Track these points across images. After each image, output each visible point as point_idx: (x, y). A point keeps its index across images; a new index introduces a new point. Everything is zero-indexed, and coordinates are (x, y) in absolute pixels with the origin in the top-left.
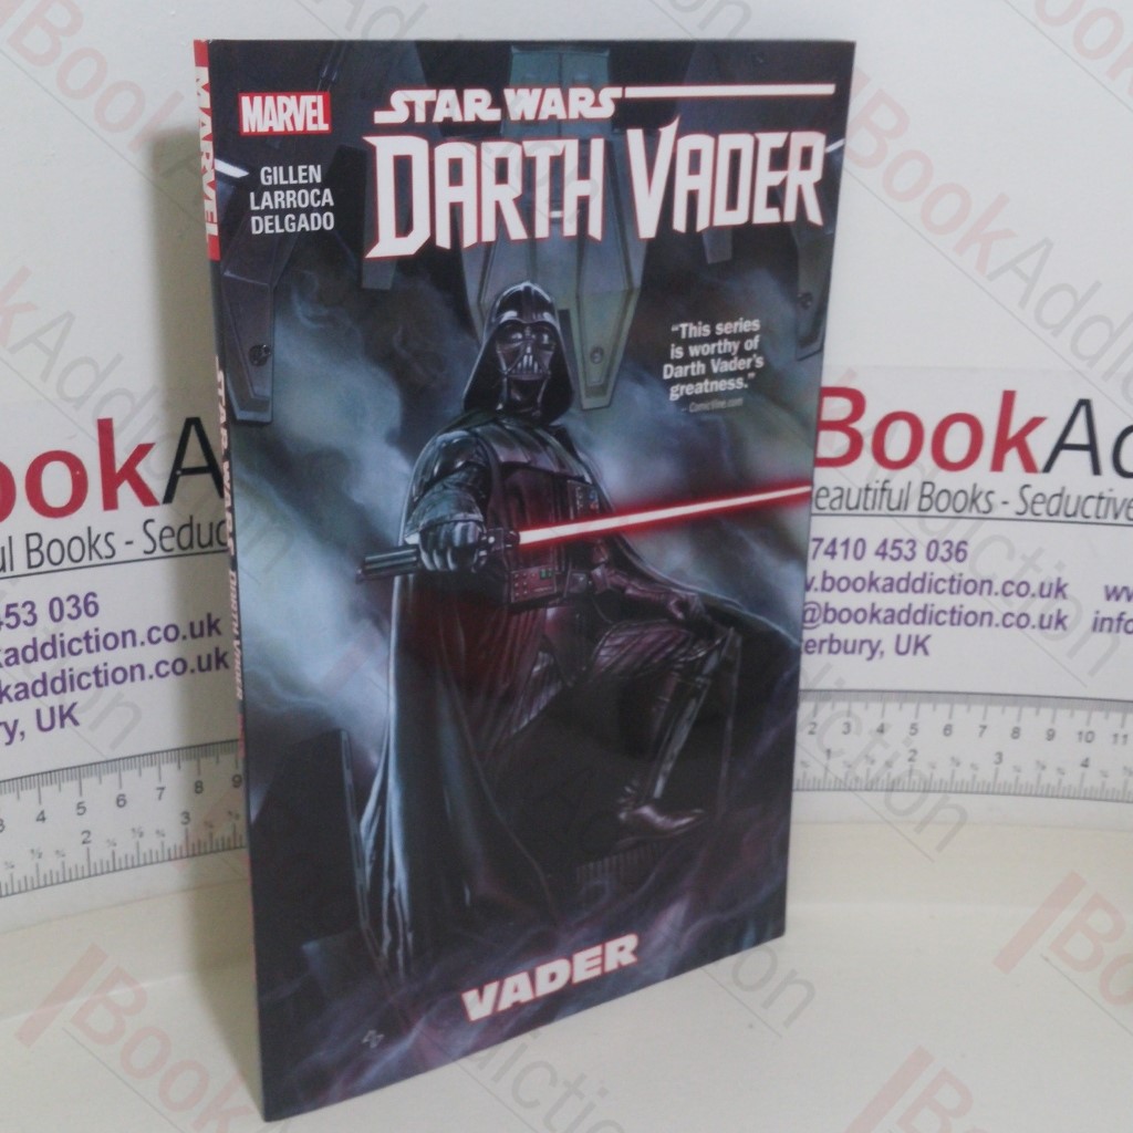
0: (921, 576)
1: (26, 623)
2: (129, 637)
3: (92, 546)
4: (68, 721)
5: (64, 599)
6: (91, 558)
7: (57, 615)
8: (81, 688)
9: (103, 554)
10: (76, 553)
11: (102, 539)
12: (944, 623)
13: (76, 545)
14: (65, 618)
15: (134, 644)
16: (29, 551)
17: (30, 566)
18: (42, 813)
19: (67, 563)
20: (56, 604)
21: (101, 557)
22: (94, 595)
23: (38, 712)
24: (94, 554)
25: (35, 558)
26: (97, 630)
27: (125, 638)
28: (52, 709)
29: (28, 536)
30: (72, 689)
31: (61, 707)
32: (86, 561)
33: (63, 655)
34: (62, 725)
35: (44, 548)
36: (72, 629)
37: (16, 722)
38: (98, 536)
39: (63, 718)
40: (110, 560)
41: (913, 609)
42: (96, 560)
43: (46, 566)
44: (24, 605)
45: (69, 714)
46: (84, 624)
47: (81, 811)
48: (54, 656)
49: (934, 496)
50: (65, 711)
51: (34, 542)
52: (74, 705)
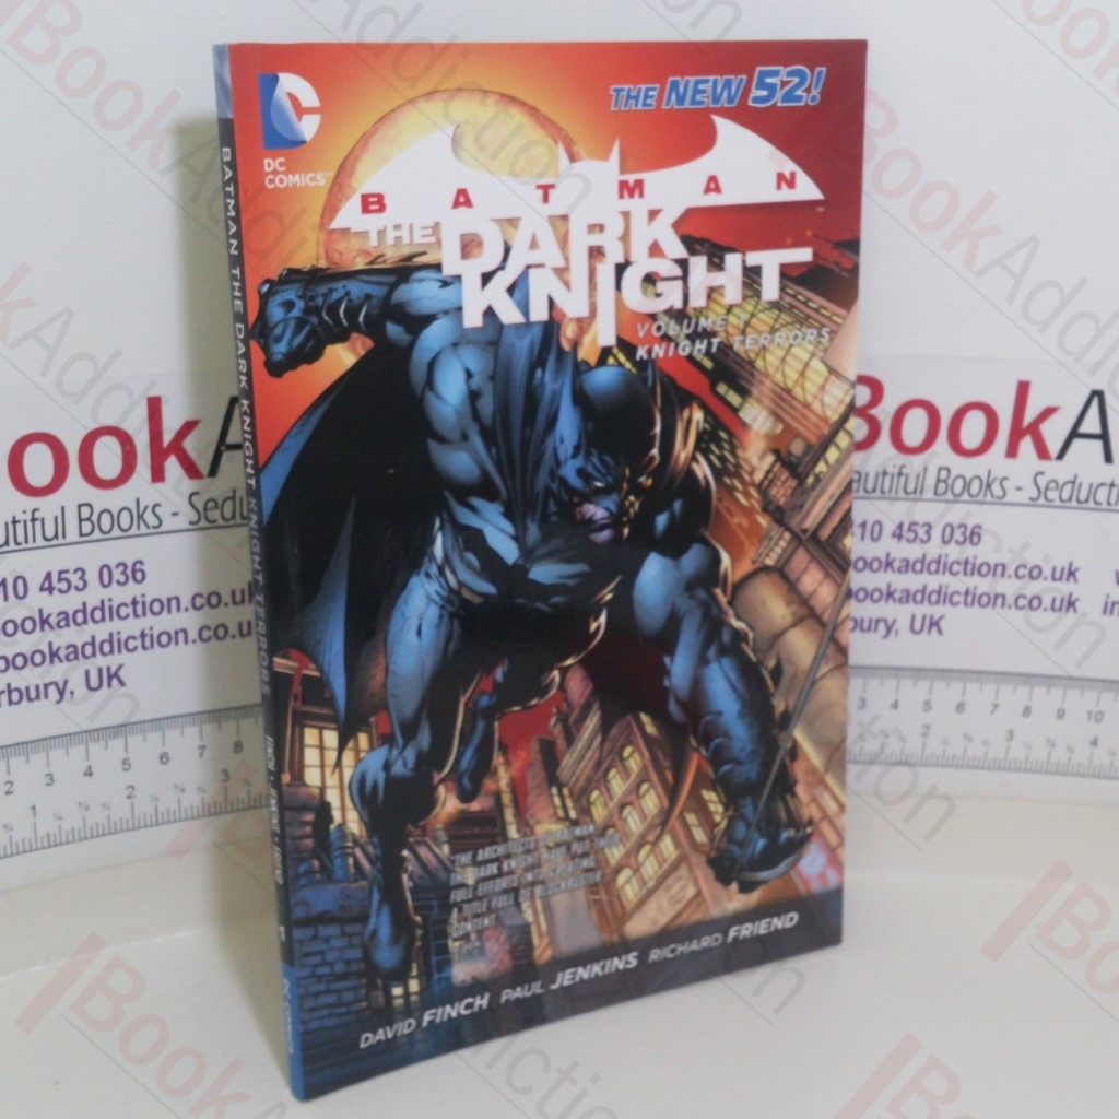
0: (936, 557)
1: (77, 588)
2: (174, 603)
3: (140, 517)
4: (115, 682)
5: (113, 565)
6: (139, 528)
7: (106, 580)
8: (128, 650)
9: (150, 524)
10: (125, 522)
11: (149, 511)
12: (958, 603)
13: (125, 514)
14: (114, 584)
15: (179, 609)
16: (81, 520)
17: (81, 535)
18: (90, 768)
19: (116, 532)
20: (105, 571)
21: (147, 526)
22: (141, 563)
23: (87, 673)
24: (142, 524)
25: (86, 527)
26: (143, 596)
27: (169, 604)
28: (100, 671)
29: (80, 506)
30: (120, 651)
31: (109, 669)
32: (134, 531)
33: (111, 618)
34: (110, 685)
35: (94, 518)
36: (119, 594)
37: (66, 682)
38: (146, 508)
39: (110, 678)
40: (157, 529)
41: (928, 591)
42: (143, 529)
43: (97, 535)
44: (75, 571)
45: (116, 675)
46: (132, 590)
47: (127, 766)
48: (103, 619)
49: (950, 481)
50: (113, 671)
51: (85, 512)
52: (120, 667)
